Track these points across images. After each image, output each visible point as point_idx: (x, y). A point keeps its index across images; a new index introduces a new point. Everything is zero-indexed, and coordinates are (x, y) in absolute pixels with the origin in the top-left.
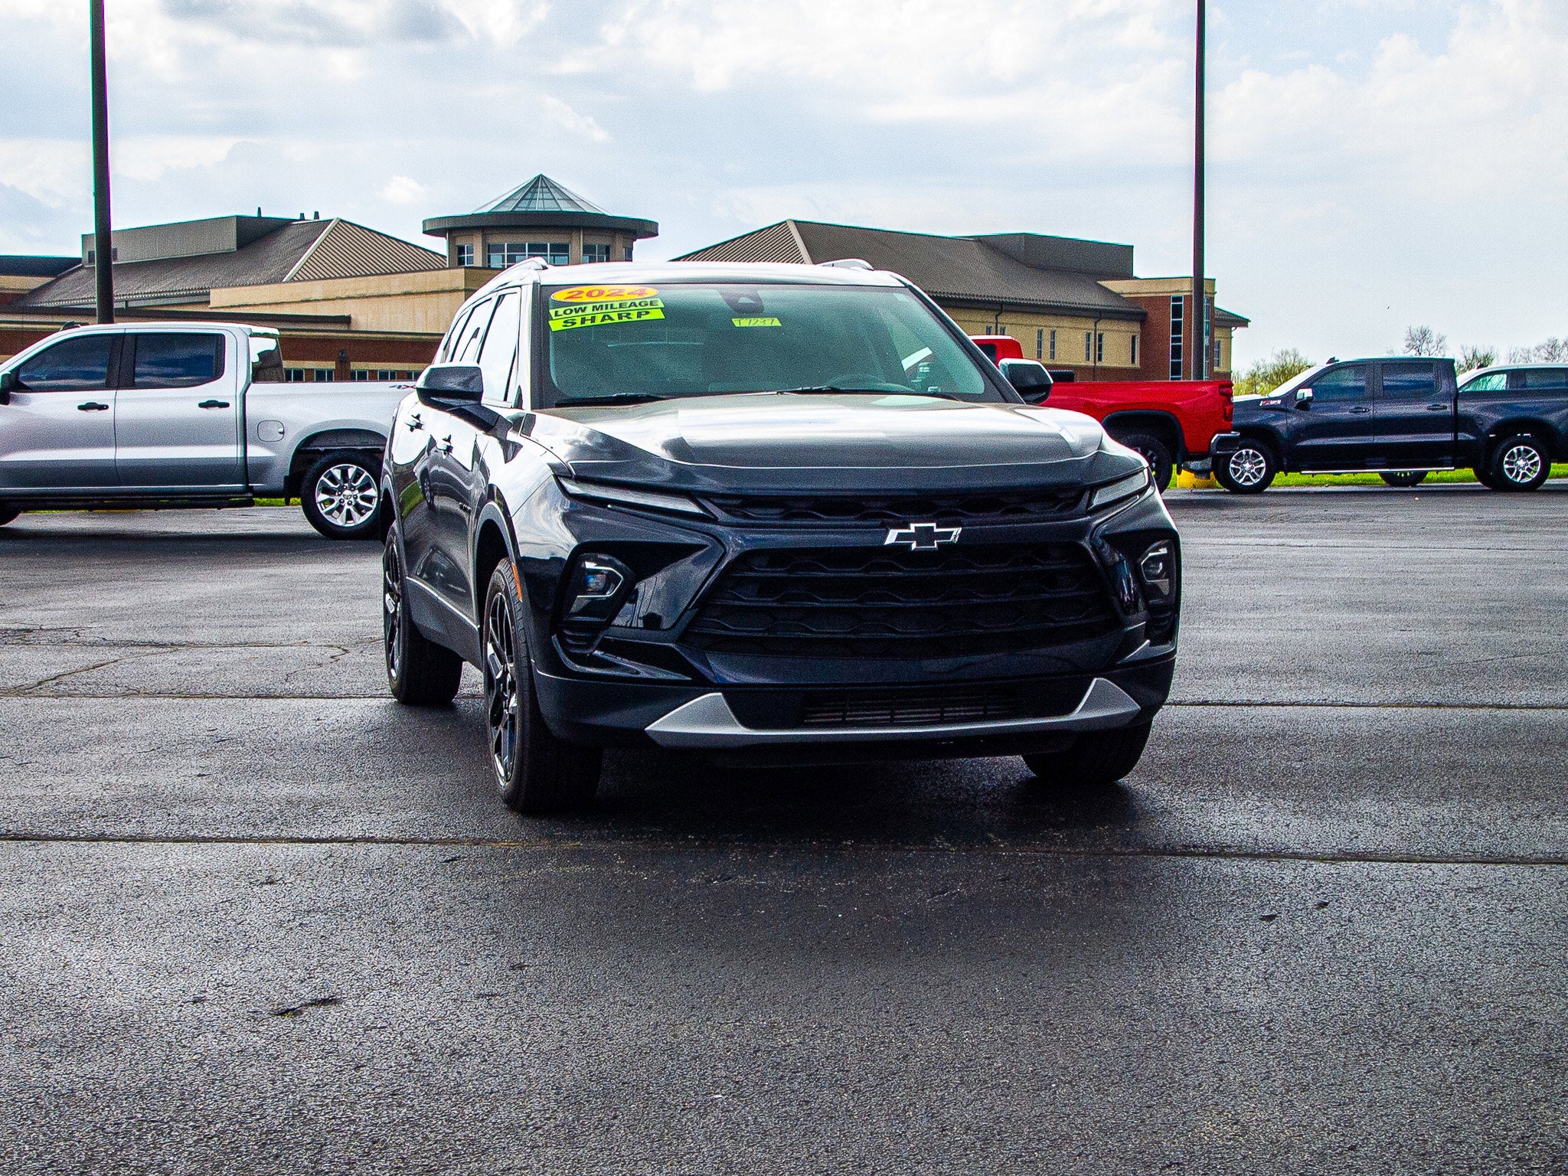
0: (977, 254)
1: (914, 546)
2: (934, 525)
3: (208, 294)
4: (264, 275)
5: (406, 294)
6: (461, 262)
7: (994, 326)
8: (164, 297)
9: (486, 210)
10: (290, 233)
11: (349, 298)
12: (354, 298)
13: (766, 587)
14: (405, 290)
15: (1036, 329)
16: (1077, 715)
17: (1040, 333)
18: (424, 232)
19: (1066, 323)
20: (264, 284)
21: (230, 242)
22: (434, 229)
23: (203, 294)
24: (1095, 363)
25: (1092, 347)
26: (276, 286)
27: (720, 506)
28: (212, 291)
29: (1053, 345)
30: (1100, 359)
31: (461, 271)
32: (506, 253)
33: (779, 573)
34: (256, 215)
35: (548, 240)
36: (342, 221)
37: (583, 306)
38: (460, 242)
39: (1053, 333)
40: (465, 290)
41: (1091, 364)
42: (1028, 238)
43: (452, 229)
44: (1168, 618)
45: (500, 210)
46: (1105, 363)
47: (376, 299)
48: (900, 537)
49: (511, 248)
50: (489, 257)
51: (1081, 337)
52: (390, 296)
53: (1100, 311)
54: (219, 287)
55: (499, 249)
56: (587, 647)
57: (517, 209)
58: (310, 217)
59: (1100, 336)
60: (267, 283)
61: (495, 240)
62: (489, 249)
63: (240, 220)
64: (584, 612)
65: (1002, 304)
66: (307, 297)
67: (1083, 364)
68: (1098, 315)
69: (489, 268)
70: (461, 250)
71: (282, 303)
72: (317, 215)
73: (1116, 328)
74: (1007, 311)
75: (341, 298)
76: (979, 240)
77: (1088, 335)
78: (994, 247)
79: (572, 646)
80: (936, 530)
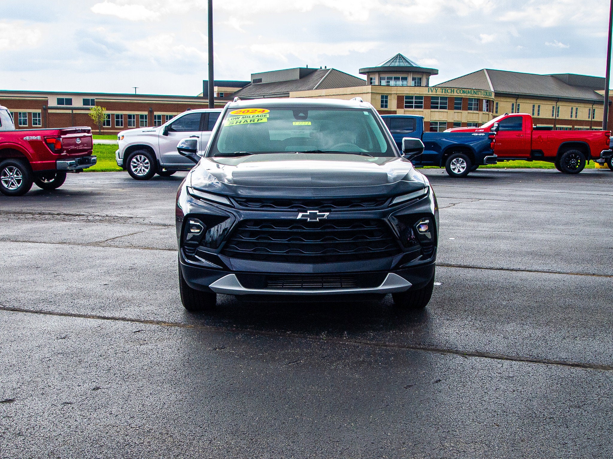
0: (552, 81)
1: (309, 220)
2: (317, 211)
3: (289, 93)
4: (307, 88)
5: (352, 94)
6: (371, 83)
7: (555, 106)
8: (276, 95)
9: (380, 65)
10: (316, 74)
11: (333, 95)
12: (335, 95)
13: (252, 234)
14: (352, 93)
15: (571, 107)
16: (380, 288)
17: (572, 108)
18: (359, 73)
19: (582, 105)
20: (307, 90)
21: (297, 76)
22: (363, 72)
23: (287, 94)
24: (592, 119)
25: (591, 113)
26: (310, 91)
27: (237, 201)
28: (290, 93)
29: (576, 113)
30: (593, 118)
31: (370, 86)
32: (386, 80)
33: (257, 228)
34: (306, 67)
35: (401, 76)
36: (333, 69)
37: (239, 117)
38: (371, 77)
39: (577, 109)
40: (371, 93)
41: (590, 120)
42: (570, 75)
43: (369, 72)
44: (432, 247)
45: (385, 66)
46: (595, 120)
47: (342, 96)
48: (303, 216)
49: (388, 78)
50: (381, 81)
51: (587, 110)
52: (346, 94)
53: (594, 101)
54: (293, 91)
55: (384, 79)
56: (193, 253)
57: (390, 65)
58: (323, 68)
59: (594, 110)
60: (308, 90)
61: (382, 76)
62: (380, 79)
63: (301, 69)
64: (192, 239)
65: (558, 98)
66: (320, 95)
67: (587, 120)
68: (593, 102)
69: (380, 85)
70: (371, 79)
71: (312, 97)
72: (326, 67)
73: (600, 107)
74: (560, 101)
75: (331, 95)
76: (552, 76)
77: (590, 110)
78: (557, 78)
79: (187, 252)
80: (318, 214)
